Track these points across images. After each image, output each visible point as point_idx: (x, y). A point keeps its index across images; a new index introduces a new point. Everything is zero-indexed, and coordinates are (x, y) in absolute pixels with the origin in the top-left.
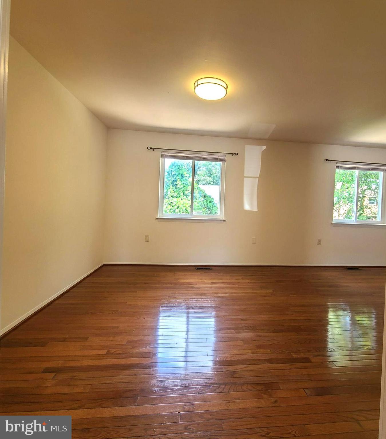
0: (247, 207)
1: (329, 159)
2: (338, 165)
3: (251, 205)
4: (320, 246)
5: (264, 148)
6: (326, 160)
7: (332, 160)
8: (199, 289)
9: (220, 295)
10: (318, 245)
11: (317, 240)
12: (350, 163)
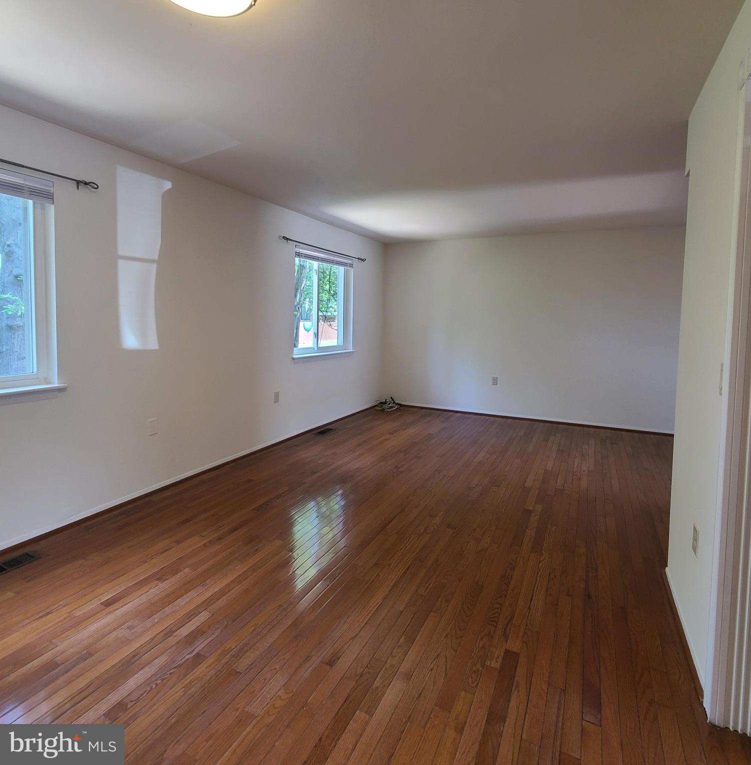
0: (130, 340)
1: (288, 237)
2: (298, 250)
3: (142, 334)
4: (278, 403)
5: (168, 185)
6: (284, 237)
7: (291, 240)
8: (87, 654)
9: (185, 631)
10: (275, 403)
11: (274, 394)
12: (308, 246)
